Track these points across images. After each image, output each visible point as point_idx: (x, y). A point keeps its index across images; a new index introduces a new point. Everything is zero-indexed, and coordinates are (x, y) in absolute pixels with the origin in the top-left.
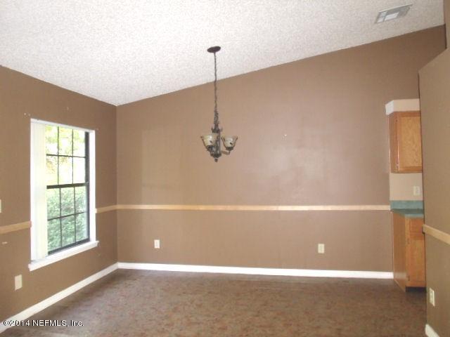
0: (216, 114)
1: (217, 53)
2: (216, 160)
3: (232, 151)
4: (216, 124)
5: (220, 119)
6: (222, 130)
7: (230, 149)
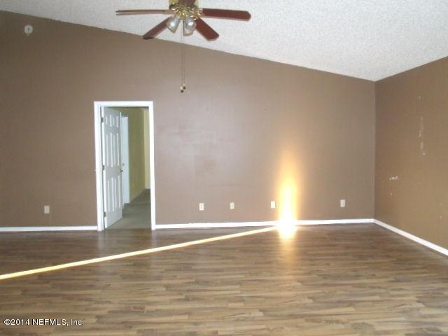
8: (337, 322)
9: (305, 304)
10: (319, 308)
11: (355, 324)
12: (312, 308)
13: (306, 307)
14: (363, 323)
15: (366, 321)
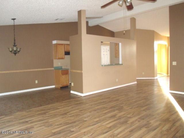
0: (15, 40)
1: (15, 20)
2: (15, 55)
3: (19, 52)
4: (15, 43)
5: (16, 42)
6: (17, 45)
7: (19, 51)
8: (58, 125)
9: (73, 128)
10: (67, 128)
11: (51, 126)
12: (70, 127)
13: (72, 127)
14: (48, 127)
15: (47, 128)
